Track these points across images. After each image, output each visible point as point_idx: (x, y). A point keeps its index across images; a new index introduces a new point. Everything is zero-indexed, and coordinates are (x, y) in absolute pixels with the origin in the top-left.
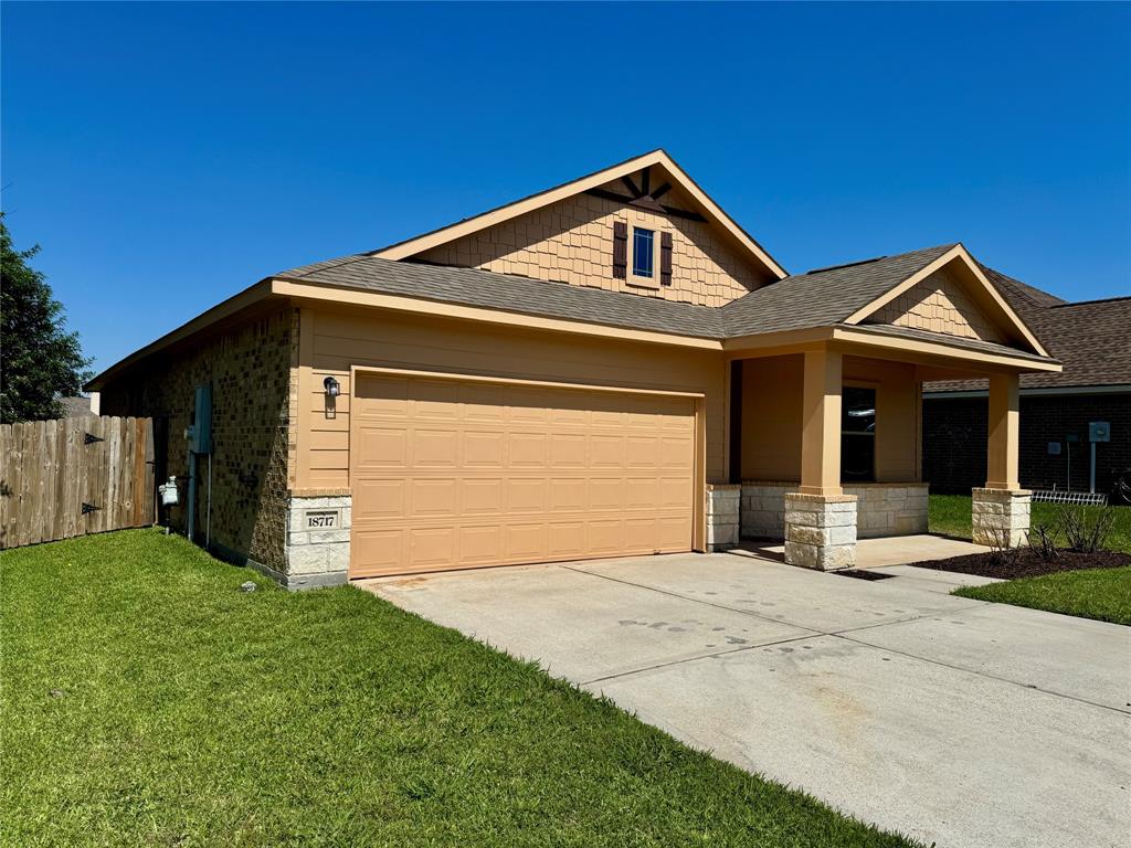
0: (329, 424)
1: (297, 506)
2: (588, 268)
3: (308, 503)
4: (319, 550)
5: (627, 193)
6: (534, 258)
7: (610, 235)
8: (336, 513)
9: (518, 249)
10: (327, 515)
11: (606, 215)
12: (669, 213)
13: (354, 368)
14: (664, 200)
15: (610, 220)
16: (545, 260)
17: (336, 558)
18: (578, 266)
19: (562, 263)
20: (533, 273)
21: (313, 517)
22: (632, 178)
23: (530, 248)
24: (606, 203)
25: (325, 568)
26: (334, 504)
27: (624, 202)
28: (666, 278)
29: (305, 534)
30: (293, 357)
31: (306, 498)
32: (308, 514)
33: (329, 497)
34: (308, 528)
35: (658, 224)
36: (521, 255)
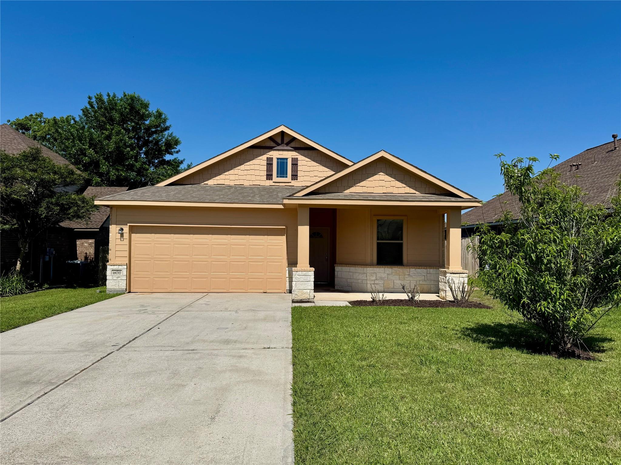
0: (122, 243)
1: (109, 268)
2: (253, 178)
3: (112, 267)
4: (115, 282)
5: (272, 144)
6: (227, 177)
7: (265, 163)
8: (121, 270)
9: (220, 175)
10: (119, 271)
11: (262, 155)
12: (296, 149)
13: (128, 224)
14: (293, 144)
15: (264, 157)
16: (232, 177)
17: (121, 285)
18: (248, 177)
19: (241, 177)
20: (227, 183)
21: (114, 271)
22: (274, 138)
23: (225, 174)
24: (262, 150)
25: (118, 287)
26: (120, 267)
27: (271, 148)
28: (295, 177)
29: (111, 276)
30: (110, 222)
31: (112, 265)
32: (112, 270)
33: (119, 265)
34: (113, 275)
35: (290, 155)
36: (222, 176)
